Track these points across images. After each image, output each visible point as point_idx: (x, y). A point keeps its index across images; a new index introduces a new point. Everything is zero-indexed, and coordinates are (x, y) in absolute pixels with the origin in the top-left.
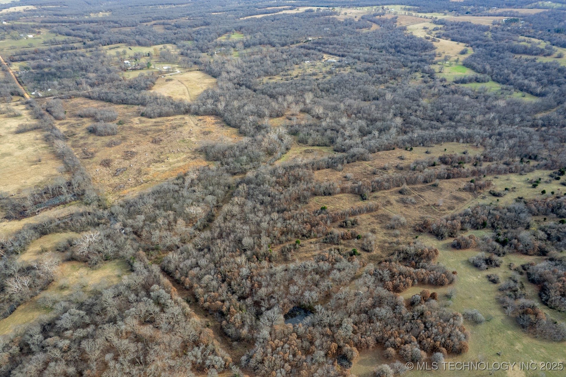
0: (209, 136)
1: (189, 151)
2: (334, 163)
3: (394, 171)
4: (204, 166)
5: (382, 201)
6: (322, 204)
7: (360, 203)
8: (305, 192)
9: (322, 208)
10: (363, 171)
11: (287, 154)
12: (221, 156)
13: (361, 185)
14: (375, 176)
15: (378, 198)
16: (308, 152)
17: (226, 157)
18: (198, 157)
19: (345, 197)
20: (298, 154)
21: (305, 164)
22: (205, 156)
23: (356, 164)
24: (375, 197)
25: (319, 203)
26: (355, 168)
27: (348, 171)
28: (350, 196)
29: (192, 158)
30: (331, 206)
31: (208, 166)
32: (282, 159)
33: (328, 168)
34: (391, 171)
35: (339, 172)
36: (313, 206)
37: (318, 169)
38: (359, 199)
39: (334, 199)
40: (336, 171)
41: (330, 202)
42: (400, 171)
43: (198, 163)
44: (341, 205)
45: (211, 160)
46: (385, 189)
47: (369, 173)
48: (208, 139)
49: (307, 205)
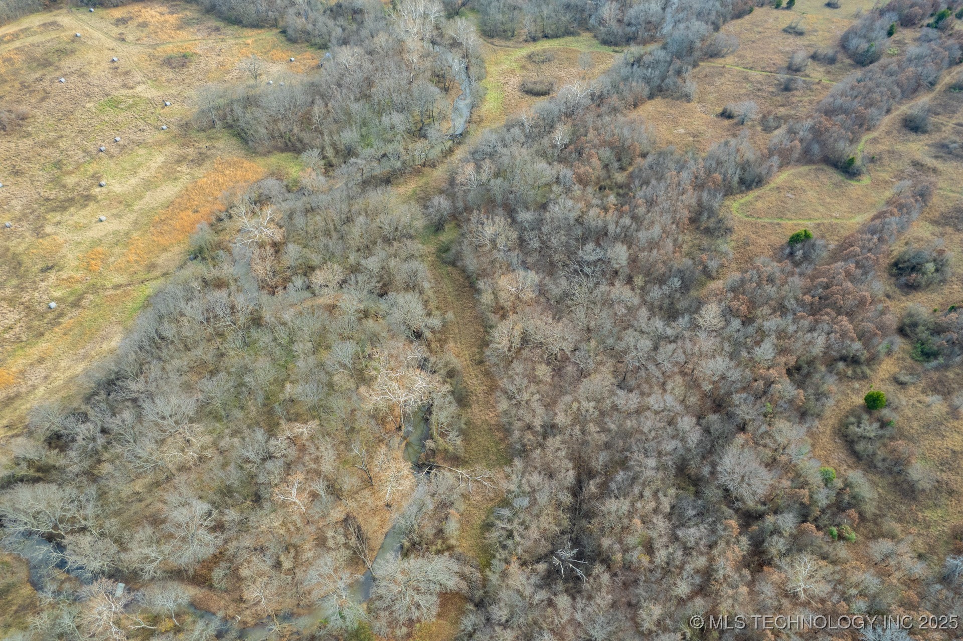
0: (192, 69)
1: (160, 136)
2: (663, 79)
3: (821, 70)
4: (259, 177)
5: (901, 168)
6: (769, 221)
7: (856, 187)
8: (705, 195)
9: (798, 235)
10: (749, 86)
11: (488, 78)
12: (296, 130)
13: (817, 133)
14: (797, 96)
15: (881, 159)
16: (543, 62)
17: (316, 130)
18: (213, 151)
19: (801, 181)
20: (518, 72)
21: (599, 99)
22: (234, 141)
23: (707, 70)
24: (872, 160)
25: (759, 221)
26: (718, 82)
27: (711, 97)
28: (807, 174)
29: (192, 161)
30: (801, 222)
31: (272, 174)
32: (488, 97)
33: (651, 96)
34: (817, 73)
35: (692, 105)
36: (754, 236)
37: (635, 106)
38: (840, 178)
39: (782, 195)
40: (678, 102)
41: (784, 207)
42: (833, 66)
43: (227, 172)
44: (821, 209)
45: (269, 152)
46: (869, 129)
47: (771, 89)
48: (199, 80)
49: (734, 237)
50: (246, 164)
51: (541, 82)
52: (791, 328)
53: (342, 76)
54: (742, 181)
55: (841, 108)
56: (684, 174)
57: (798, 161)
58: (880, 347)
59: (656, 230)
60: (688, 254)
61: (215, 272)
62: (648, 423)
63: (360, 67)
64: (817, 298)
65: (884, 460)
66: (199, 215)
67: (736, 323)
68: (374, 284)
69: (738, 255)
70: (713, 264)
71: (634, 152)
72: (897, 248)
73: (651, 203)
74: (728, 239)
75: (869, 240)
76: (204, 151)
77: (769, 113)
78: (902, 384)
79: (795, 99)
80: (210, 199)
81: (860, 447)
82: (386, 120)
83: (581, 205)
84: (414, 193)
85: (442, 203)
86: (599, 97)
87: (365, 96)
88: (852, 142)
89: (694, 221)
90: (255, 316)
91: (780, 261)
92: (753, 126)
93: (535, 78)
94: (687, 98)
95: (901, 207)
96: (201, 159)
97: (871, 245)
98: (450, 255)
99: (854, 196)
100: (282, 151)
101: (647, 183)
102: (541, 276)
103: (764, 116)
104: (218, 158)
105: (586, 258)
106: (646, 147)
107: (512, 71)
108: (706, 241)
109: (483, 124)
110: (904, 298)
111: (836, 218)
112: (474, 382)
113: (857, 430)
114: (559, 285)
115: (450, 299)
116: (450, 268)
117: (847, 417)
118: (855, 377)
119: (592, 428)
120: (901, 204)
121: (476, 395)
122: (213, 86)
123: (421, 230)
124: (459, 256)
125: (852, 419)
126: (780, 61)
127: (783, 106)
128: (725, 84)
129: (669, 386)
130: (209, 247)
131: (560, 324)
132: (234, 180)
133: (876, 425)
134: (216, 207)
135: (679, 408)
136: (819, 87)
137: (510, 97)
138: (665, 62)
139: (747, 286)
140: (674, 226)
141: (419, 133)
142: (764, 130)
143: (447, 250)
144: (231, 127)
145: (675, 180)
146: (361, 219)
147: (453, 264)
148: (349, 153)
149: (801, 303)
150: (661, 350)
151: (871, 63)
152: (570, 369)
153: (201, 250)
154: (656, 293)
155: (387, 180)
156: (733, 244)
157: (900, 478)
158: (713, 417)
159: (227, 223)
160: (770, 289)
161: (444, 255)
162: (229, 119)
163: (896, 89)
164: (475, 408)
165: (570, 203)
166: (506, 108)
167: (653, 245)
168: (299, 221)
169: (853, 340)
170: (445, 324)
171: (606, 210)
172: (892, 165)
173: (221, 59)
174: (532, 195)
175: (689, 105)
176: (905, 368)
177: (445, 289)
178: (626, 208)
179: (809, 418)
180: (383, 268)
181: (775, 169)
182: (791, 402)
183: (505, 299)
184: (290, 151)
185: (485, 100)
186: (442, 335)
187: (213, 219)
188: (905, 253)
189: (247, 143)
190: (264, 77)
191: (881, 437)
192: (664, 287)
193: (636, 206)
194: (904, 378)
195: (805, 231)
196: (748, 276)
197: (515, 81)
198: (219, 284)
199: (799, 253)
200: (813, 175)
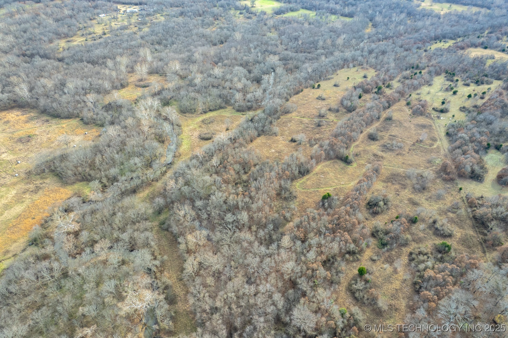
2: (264, 127)
3: (333, 115)
4: (68, 196)
5: (369, 157)
6: (313, 190)
7: (351, 169)
8: (282, 182)
9: (325, 196)
10: (303, 126)
11: (184, 134)
12: (88, 170)
13: (332, 145)
14: (323, 128)
15: (360, 154)
16: (209, 123)
17: (98, 169)
18: (44, 185)
19: (327, 169)
20: (197, 129)
21: (233, 140)
22: (55, 178)
23: (284, 120)
24: (357, 155)
25: (308, 190)
26: (289, 125)
27: (286, 133)
28: (329, 165)
29: (32, 191)
30: (327, 188)
31: (75, 194)
32: (183, 143)
33: (259, 135)
34: (331, 117)
35: (278, 137)
36: (306, 198)
37: (251, 141)
38: (344, 165)
39: (318, 176)
40: (272, 137)
41: (319, 182)
42: (338, 113)
43: (51, 195)
44: (336, 181)
45: (74, 183)
46: (354, 141)
47: (312, 126)
48: (37, 148)
49: (298, 200)
50: (62, 190)
51: (209, 133)
52: (323, 242)
53: (111, 141)
54: (300, 172)
55: (341, 133)
56: (273, 173)
57: (325, 159)
58: (363, 245)
59: (260, 202)
60: (277, 211)
61: (43, 251)
62: (260, 300)
63: (119, 135)
64: (334, 225)
65: (368, 299)
66: (35, 220)
67: (299, 243)
68: (127, 246)
69: (300, 209)
70: (288, 215)
71: (250, 164)
72: (369, 196)
73: (258, 189)
74: (295, 201)
75: (355, 194)
76: (39, 185)
77: (312, 138)
78: (374, 261)
79: (323, 130)
80: (41, 211)
81: (357, 295)
82: (132, 162)
83: (226, 194)
84: (148, 195)
85: (160, 201)
86: (234, 139)
87: (121, 150)
88: (347, 148)
89: (278, 194)
90: (65, 271)
91: (318, 210)
92: (305, 145)
93: (206, 132)
94: (276, 134)
95: (367, 177)
96: (37, 189)
97: (356, 197)
98: (165, 226)
99: (350, 173)
100: (81, 181)
101: (256, 180)
102: (208, 231)
103: (309, 140)
104: (47, 188)
105: (228, 220)
106: (256, 161)
107: (195, 129)
108: (285, 204)
109: (181, 157)
110: (373, 219)
111: (343, 185)
112: (178, 290)
113: (355, 286)
114: (217, 236)
115: (166, 248)
116: (166, 232)
117: (351, 281)
118: (354, 261)
119: (234, 306)
120: (367, 176)
121: (180, 297)
122: (45, 151)
123: (151, 215)
124: (169, 226)
125: (353, 282)
126: (315, 112)
127: (318, 133)
128: (292, 126)
129: (269, 280)
130: (40, 237)
131: (216, 256)
132: (55, 199)
133: (363, 283)
134: (45, 215)
135: (273, 289)
136: (332, 123)
137: (194, 142)
138: (264, 119)
139: (303, 224)
140: (269, 199)
141: (149, 165)
142: (310, 146)
143: (164, 223)
144: (53, 171)
145: (268, 177)
146: (120, 214)
147: (167, 230)
148: (114, 179)
149: (327, 229)
150: (264, 262)
151: (354, 110)
152: (223, 277)
153: (35, 240)
154: (261, 233)
155: (134, 191)
156: (297, 203)
157: (375, 306)
158: (291, 291)
159: (50, 223)
160: (313, 224)
161: (162, 226)
162: (53, 168)
163: (363, 122)
164: (180, 304)
165: (220, 194)
166: (192, 148)
167: (260, 210)
168: (88, 218)
169: (350, 243)
170: (163, 262)
171: (238, 195)
172: (365, 156)
173: (49, 136)
174: (202, 192)
175: (277, 138)
176: (375, 253)
177: (164, 243)
178: (247, 193)
179: (334, 285)
180: (131, 238)
181: (314, 165)
182: (325, 278)
183: (192, 246)
184: (85, 181)
185: (182, 145)
186: (162, 268)
187: (43, 221)
188: (372, 198)
189: (62, 179)
190: (72, 143)
191: (366, 288)
192: (266, 230)
193: (251, 192)
194: (375, 258)
195: (328, 194)
196: (303, 219)
197: (196, 134)
198: (46, 257)
199: (326, 204)
200: (332, 165)
